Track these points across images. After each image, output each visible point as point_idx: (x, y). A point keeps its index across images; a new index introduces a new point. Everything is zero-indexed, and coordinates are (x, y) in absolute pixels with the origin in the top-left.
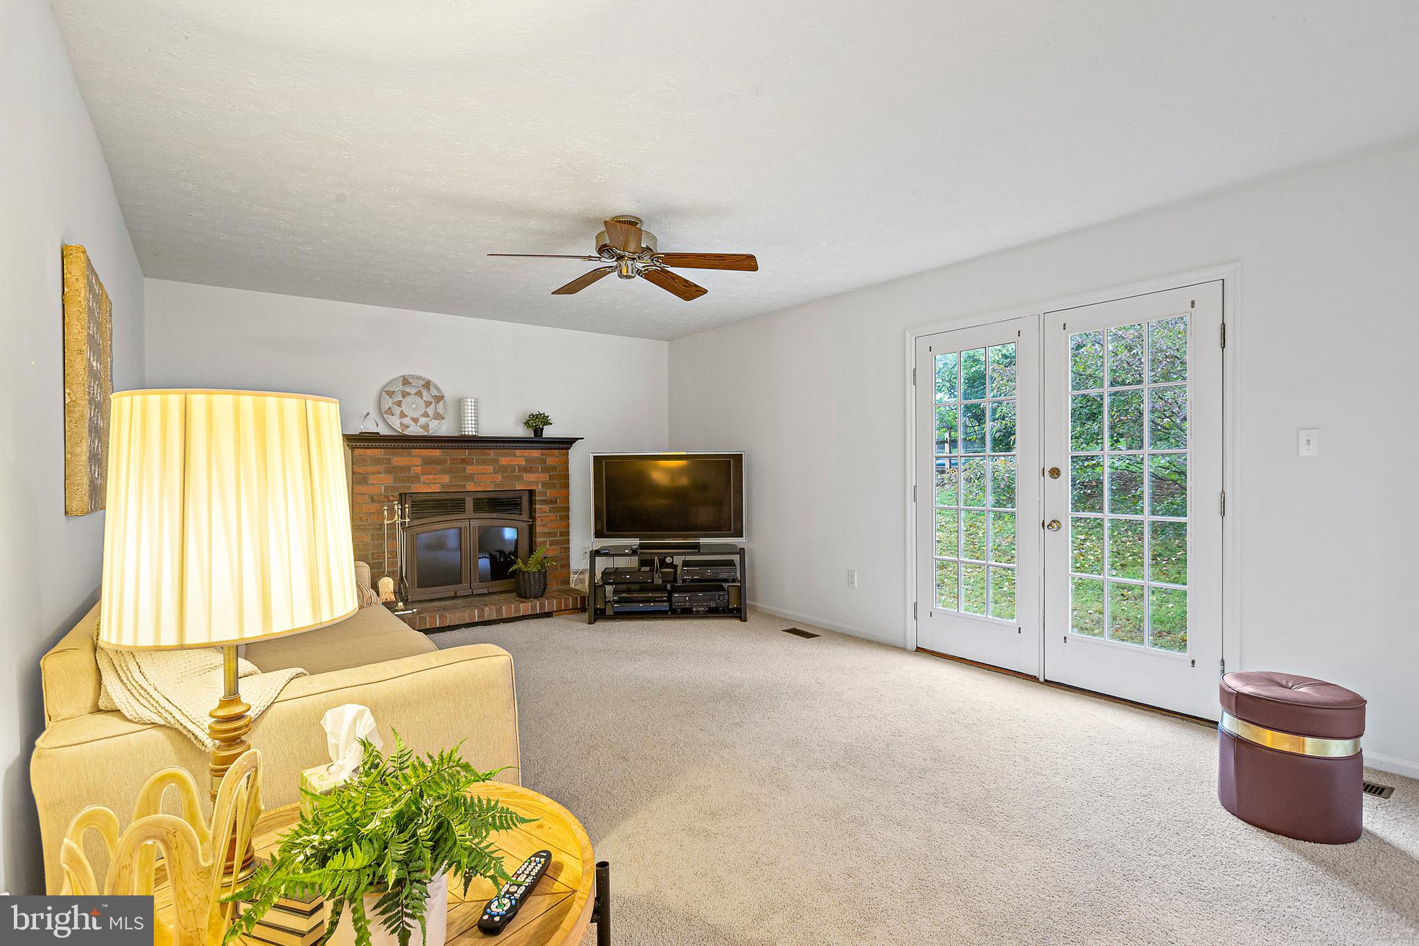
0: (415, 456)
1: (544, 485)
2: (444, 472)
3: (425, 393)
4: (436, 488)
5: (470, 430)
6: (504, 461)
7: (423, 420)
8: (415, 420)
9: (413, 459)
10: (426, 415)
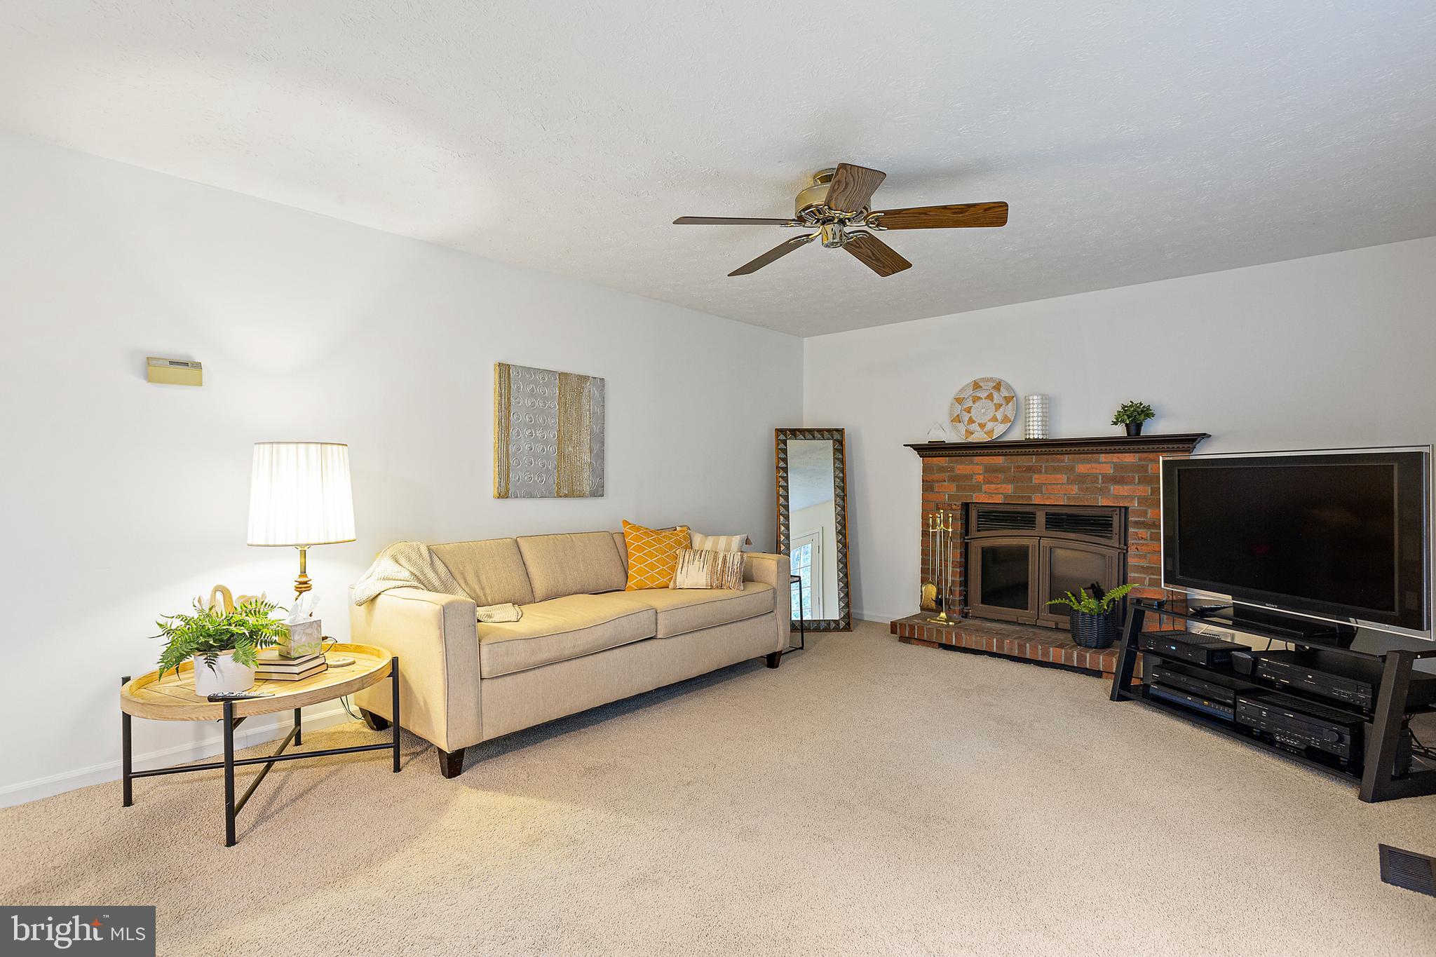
0: (977, 464)
2: (1008, 481)
4: (1000, 499)
5: (1036, 433)
6: (1082, 468)
7: (990, 425)
8: (982, 426)
9: (975, 467)
10: (994, 419)
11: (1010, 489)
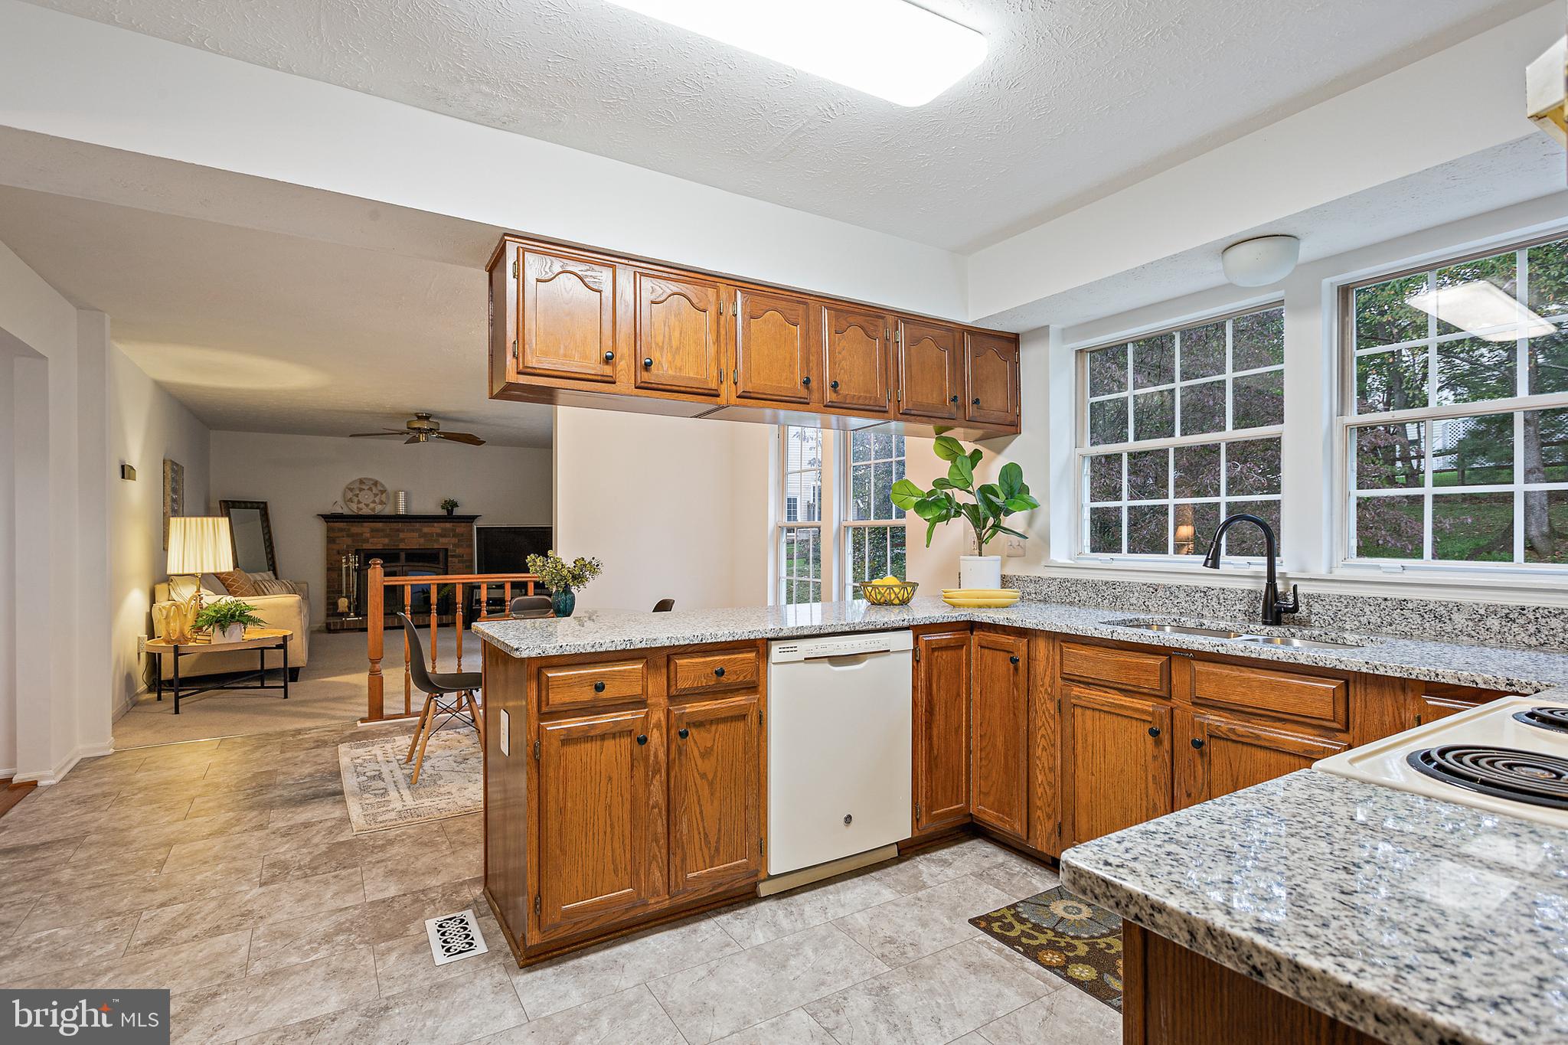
0: (366, 527)
1: (454, 545)
2: (385, 536)
3: (374, 489)
4: (380, 547)
5: (402, 511)
6: (426, 530)
7: (372, 505)
8: (367, 505)
9: (365, 529)
10: (374, 502)
11: (386, 541)
